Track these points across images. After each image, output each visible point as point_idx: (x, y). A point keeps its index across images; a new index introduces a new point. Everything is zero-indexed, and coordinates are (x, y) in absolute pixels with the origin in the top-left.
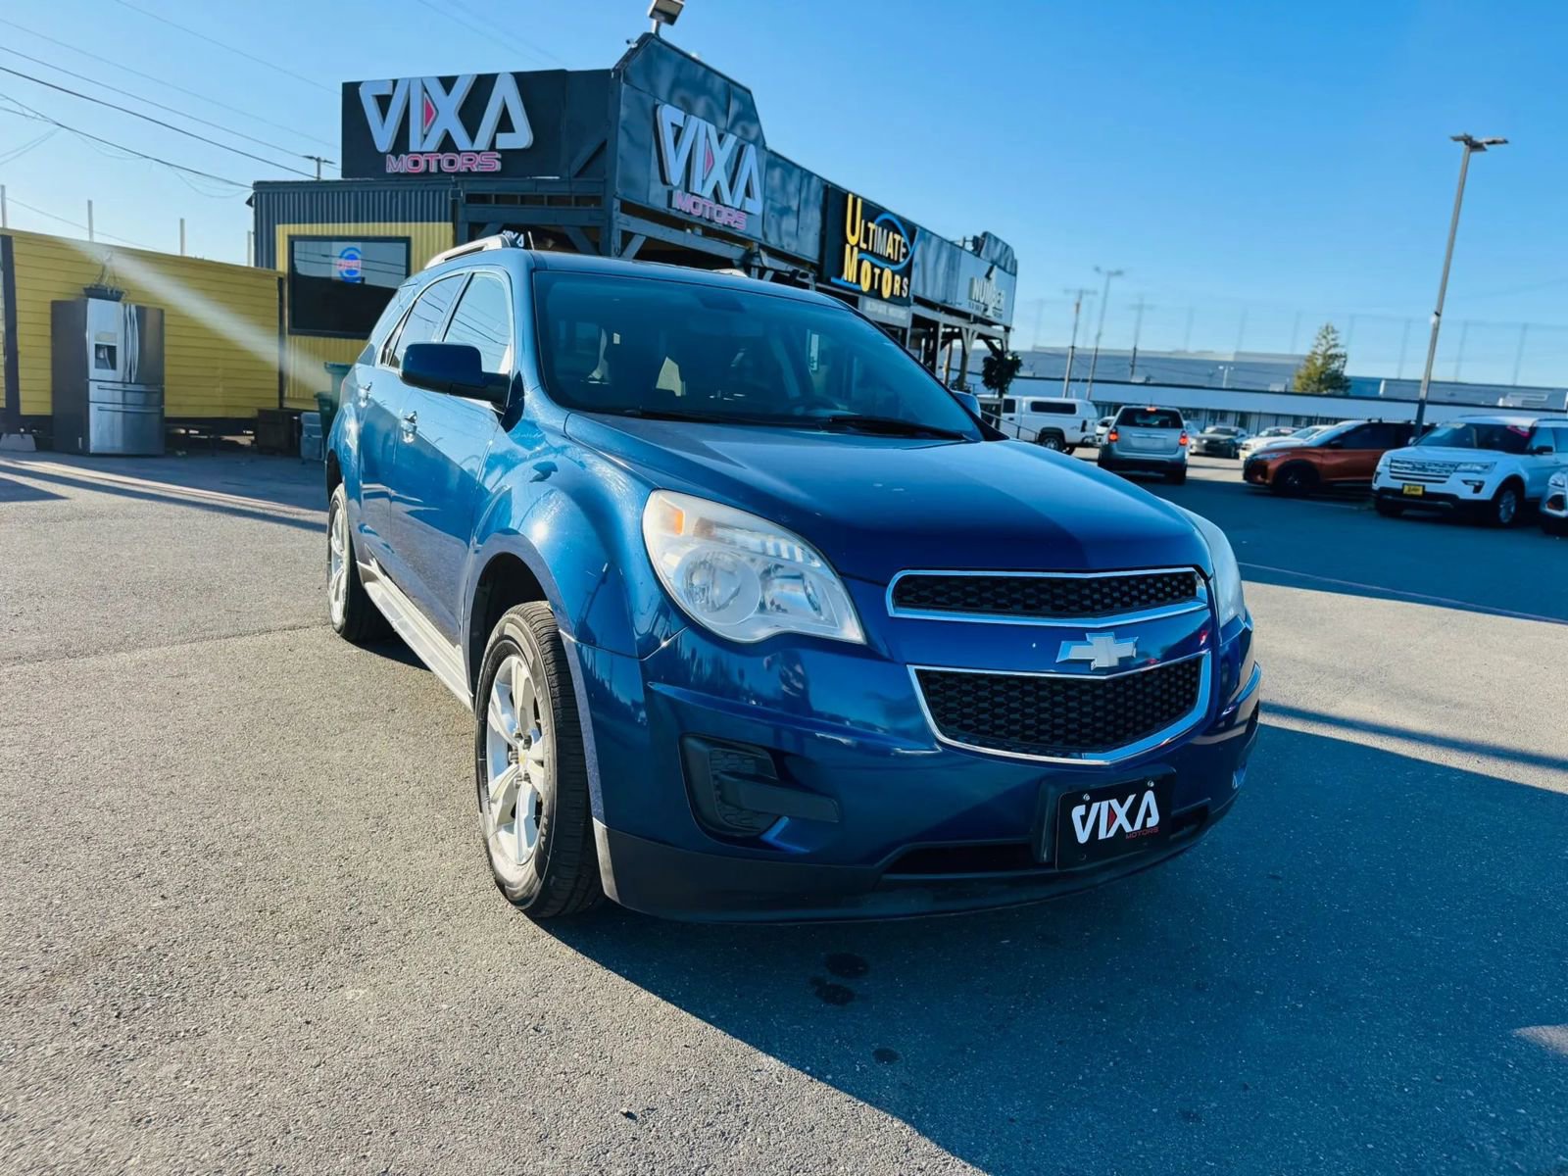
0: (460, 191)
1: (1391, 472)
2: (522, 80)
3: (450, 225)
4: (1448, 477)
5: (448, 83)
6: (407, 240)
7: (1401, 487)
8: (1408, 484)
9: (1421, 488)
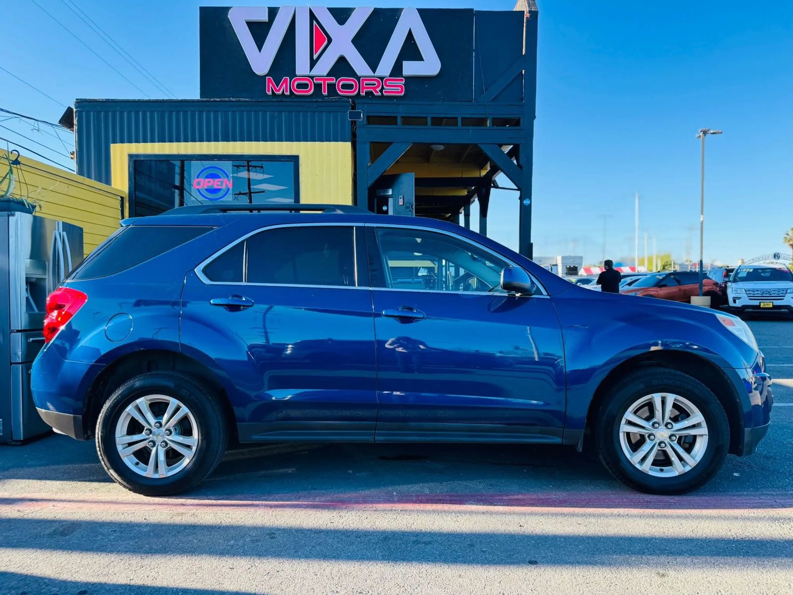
0: (361, 112)
1: (748, 296)
2: (428, 16)
3: (348, 145)
4: (784, 296)
5: (341, 15)
6: (295, 159)
7: (758, 304)
8: (762, 302)
9: (771, 303)
